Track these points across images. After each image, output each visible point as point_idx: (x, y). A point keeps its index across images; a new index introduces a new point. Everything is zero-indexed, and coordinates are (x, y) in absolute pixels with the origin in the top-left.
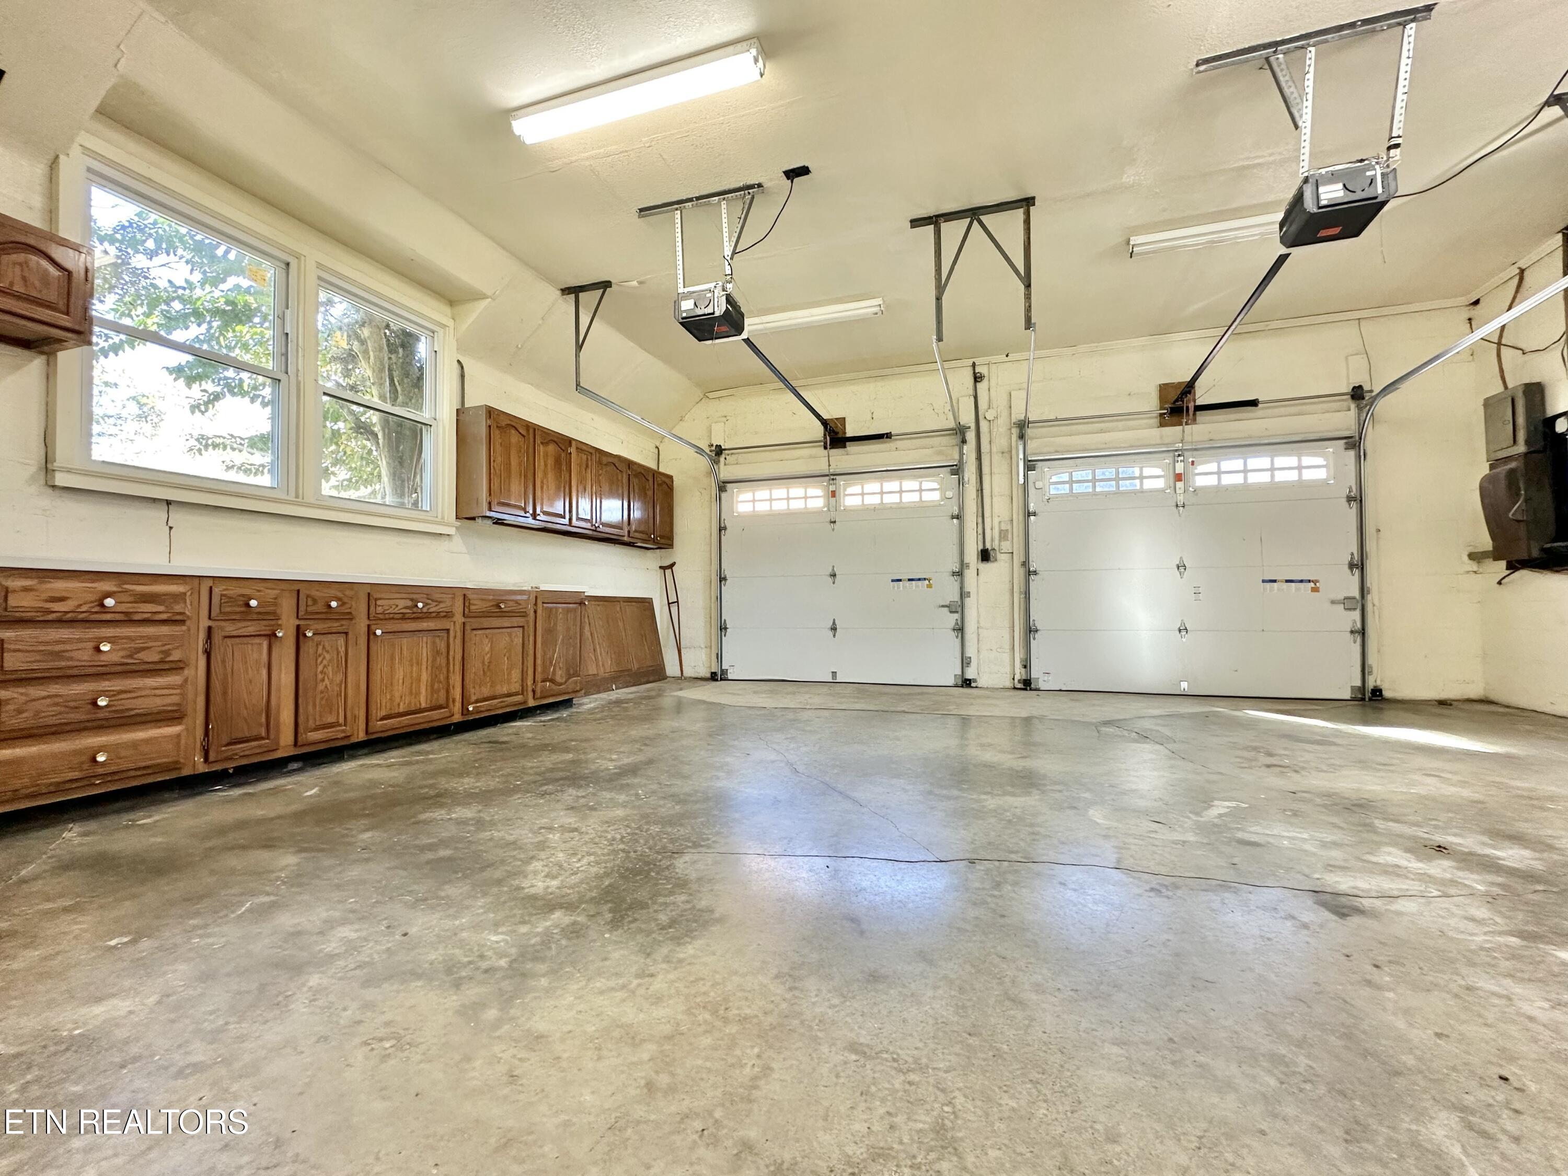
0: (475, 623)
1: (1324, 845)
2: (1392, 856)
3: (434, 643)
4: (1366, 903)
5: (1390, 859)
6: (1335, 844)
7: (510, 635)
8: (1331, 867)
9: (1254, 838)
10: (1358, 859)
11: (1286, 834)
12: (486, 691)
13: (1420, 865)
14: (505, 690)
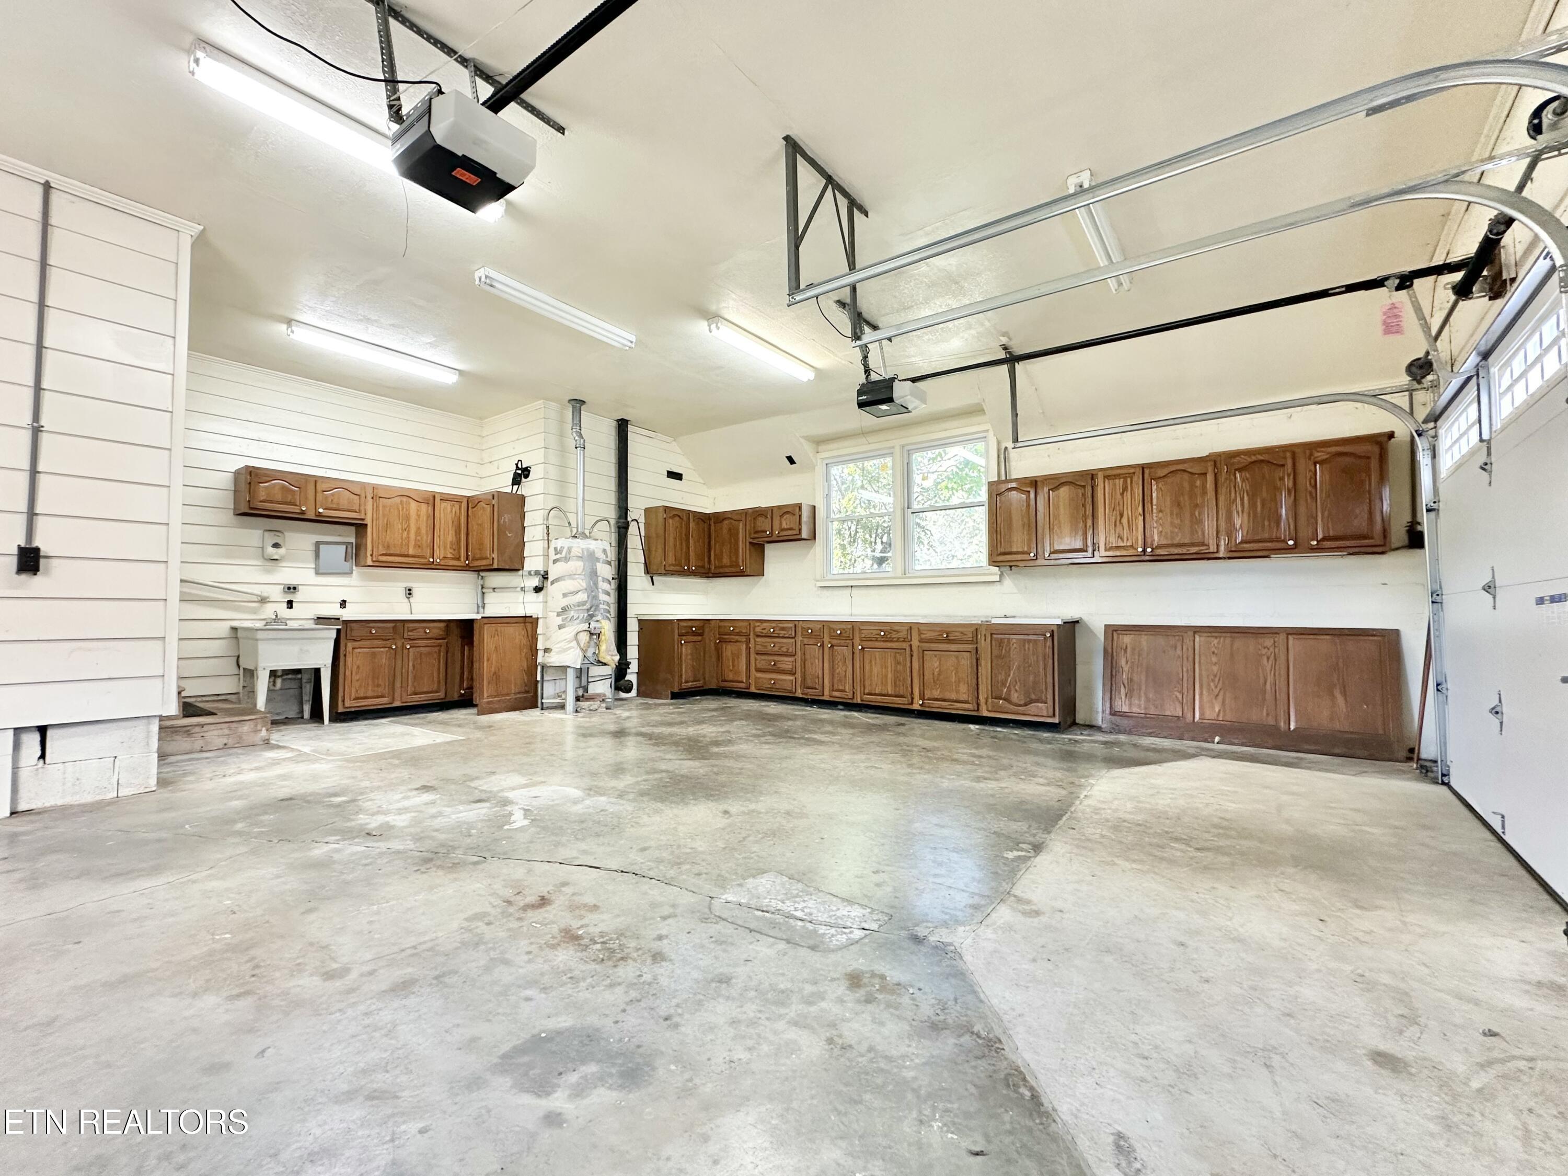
0: (926, 645)
1: (440, 814)
2: (400, 821)
3: (895, 657)
4: (415, 793)
5: (404, 817)
6: (433, 817)
7: (957, 657)
8: (433, 803)
9: (479, 805)
10: (421, 812)
11: (465, 814)
12: (936, 694)
13: (387, 819)
14: (953, 696)
